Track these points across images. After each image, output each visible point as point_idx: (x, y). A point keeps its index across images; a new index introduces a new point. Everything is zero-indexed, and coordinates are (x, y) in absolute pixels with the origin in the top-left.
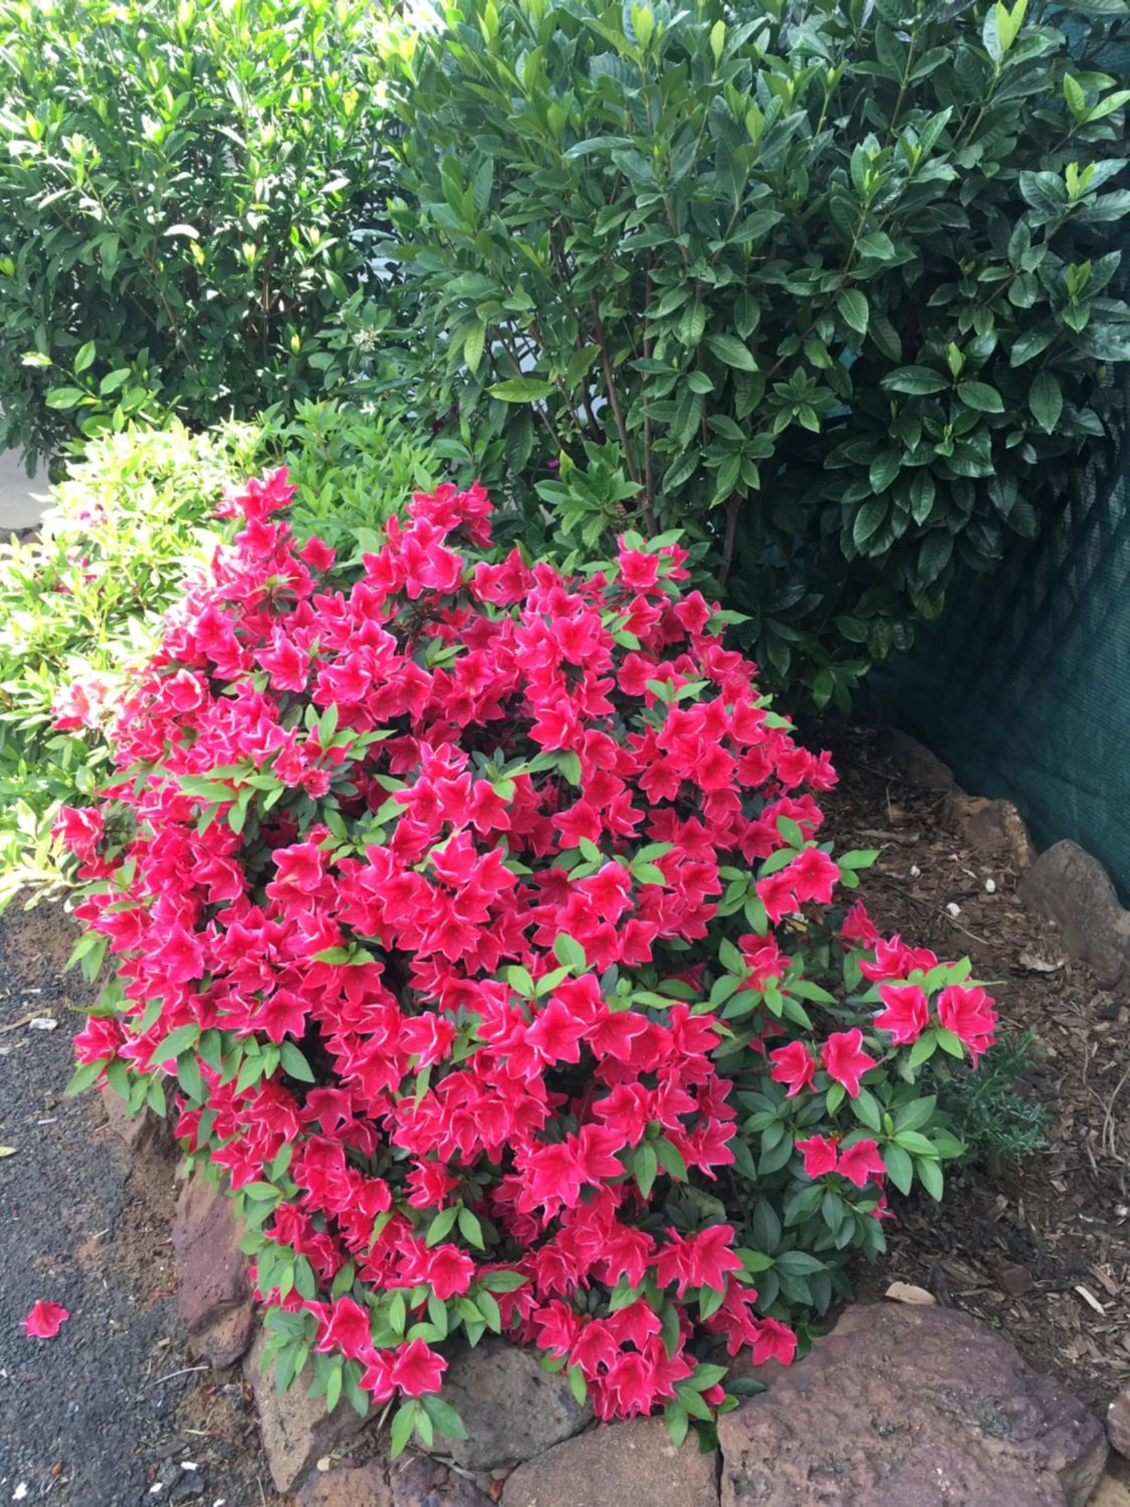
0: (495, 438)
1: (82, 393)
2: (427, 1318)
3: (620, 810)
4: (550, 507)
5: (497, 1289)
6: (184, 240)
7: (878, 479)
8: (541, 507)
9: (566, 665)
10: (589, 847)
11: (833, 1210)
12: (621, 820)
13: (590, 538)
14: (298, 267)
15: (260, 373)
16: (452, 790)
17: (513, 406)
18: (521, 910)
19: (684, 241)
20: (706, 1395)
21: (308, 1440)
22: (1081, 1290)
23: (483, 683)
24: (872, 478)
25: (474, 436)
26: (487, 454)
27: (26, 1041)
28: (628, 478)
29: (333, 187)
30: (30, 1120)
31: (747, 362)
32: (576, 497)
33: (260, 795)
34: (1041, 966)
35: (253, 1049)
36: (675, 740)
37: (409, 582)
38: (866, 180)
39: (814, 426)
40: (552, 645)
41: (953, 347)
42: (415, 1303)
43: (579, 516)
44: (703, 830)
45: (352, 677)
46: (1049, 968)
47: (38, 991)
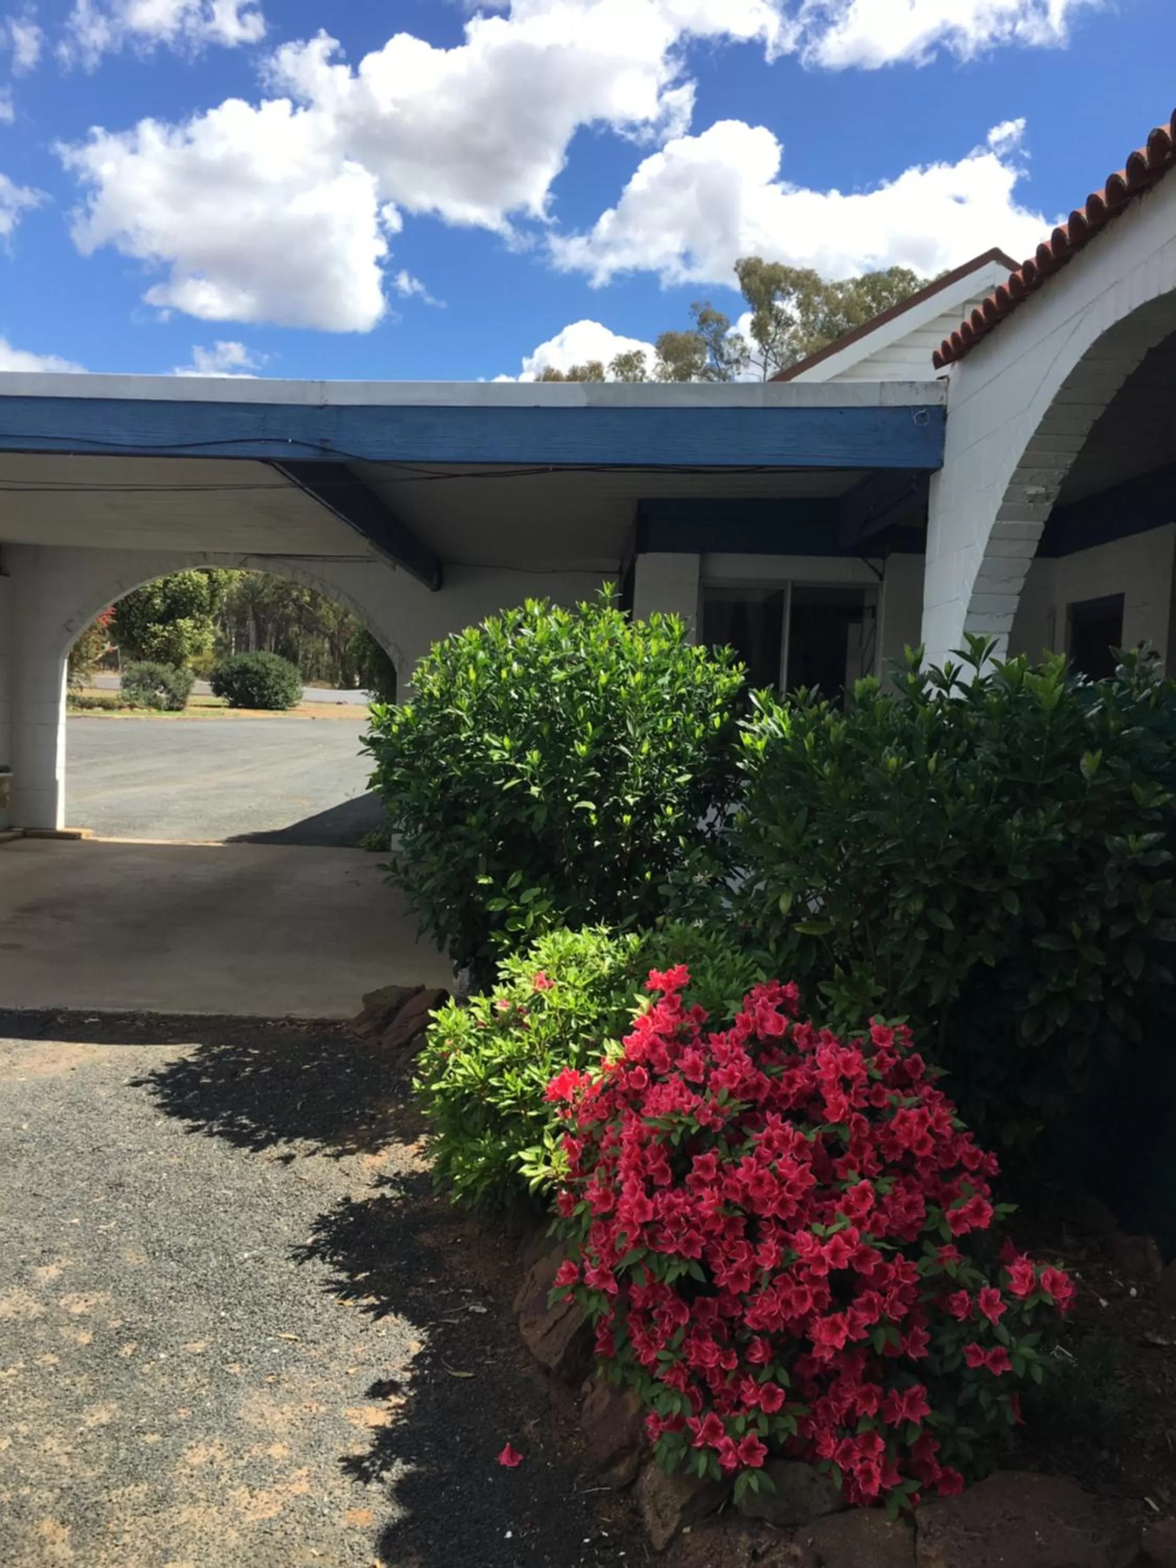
0: (790, 953)
1: (507, 902)
2: (757, 1426)
3: (869, 1161)
4: (826, 999)
5: (796, 1413)
6: (586, 811)
7: (1033, 997)
8: (817, 998)
9: (843, 1079)
10: (853, 1175)
11: (984, 1399)
12: (870, 1166)
13: (853, 1018)
14: (655, 829)
15: (619, 893)
16: (783, 1136)
17: (803, 934)
18: (817, 1201)
19: (912, 862)
20: (911, 1497)
21: (677, 1517)
22: (1147, 1499)
23: (797, 1086)
24: (1030, 996)
25: (778, 950)
26: (786, 961)
27: (467, 1318)
28: (877, 983)
29: (682, 779)
30: (480, 1360)
31: (949, 925)
32: (846, 994)
33: (688, 1127)
34: (1160, 1341)
35: (675, 1262)
36: (901, 1127)
37: (759, 1030)
38: (1014, 837)
39: (992, 964)
40: (837, 1067)
41: (1074, 924)
42: (750, 1418)
43: (845, 1005)
44: (915, 1182)
45: (731, 1077)
46: (1165, 1343)
47: (470, 1291)
